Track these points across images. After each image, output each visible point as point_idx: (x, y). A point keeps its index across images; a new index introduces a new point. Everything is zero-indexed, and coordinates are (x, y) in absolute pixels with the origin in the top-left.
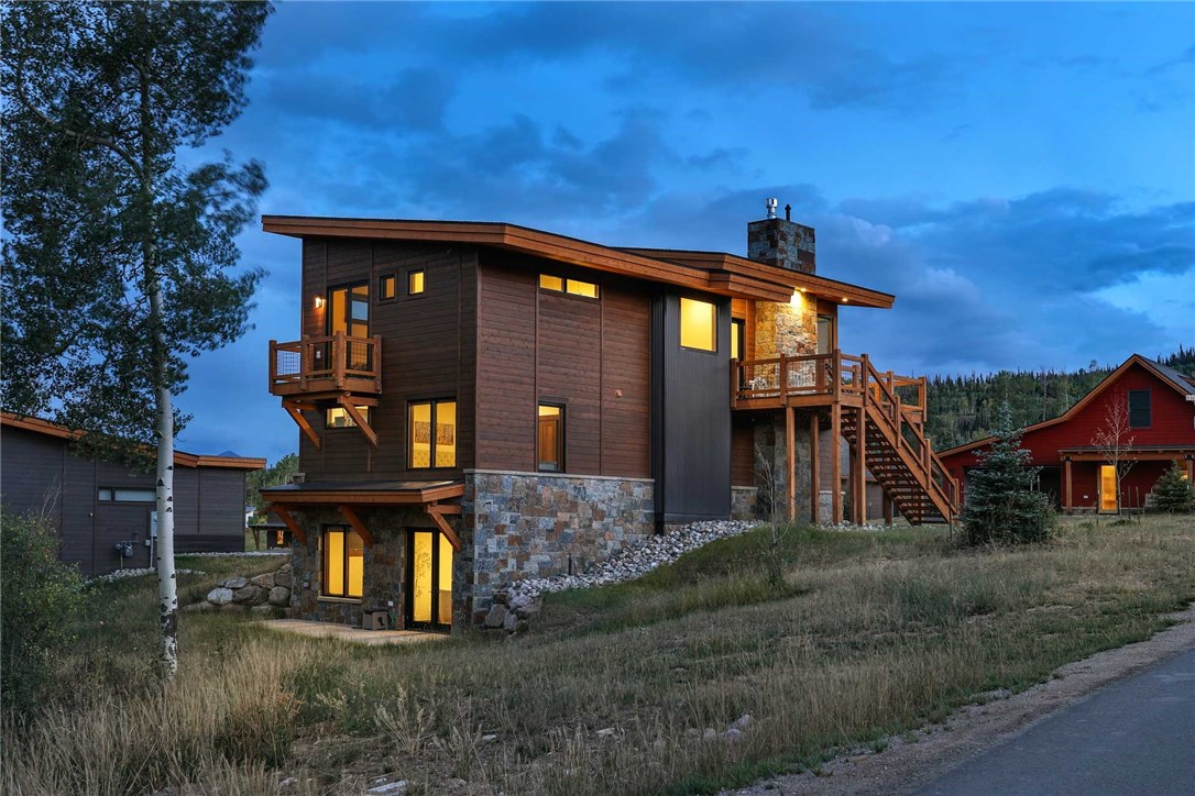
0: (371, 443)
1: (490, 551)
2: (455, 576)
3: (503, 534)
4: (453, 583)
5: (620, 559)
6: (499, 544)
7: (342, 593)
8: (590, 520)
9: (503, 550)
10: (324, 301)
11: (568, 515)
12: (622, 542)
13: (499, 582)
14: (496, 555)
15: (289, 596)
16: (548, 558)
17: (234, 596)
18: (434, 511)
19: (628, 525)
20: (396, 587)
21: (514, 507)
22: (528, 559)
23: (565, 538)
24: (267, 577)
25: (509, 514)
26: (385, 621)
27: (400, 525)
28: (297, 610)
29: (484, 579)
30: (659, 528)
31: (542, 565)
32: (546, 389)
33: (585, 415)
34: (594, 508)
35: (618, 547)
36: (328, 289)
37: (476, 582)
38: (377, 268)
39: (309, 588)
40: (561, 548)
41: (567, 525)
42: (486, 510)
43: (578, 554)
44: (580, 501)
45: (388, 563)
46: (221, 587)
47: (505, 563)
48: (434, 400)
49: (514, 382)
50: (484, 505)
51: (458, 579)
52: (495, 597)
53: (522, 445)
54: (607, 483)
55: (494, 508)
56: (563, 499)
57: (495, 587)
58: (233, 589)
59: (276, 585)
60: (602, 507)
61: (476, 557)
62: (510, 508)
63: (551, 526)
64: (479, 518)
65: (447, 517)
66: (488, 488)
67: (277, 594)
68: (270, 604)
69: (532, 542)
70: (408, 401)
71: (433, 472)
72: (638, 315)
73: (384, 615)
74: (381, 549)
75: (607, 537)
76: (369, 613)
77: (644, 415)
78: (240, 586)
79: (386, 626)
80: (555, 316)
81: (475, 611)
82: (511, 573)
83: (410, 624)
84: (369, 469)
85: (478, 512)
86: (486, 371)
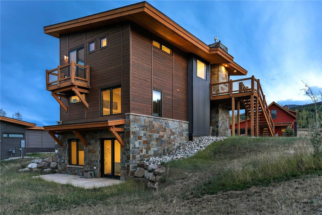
0: (86, 108)
1: (136, 146)
2: (122, 157)
3: (141, 140)
4: (121, 159)
5: (180, 149)
6: (140, 143)
7: (76, 163)
8: (170, 135)
9: (141, 146)
10: (68, 57)
11: (163, 133)
12: (180, 143)
13: (139, 159)
14: (138, 148)
15: (57, 165)
16: (157, 149)
17: (37, 166)
18: (114, 130)
19: (181, 137)
20: (97, 161)
21: (145, 129)
22: (150, 150)
23: (162, 141)
24: (49, 159)
25: (143, 132)
26: (93, 175)
27: (98, 138)
28: (60, 170)
29: (134, 157)
30: (191, 138)
31: (155, 151)
32: (155, 85)
33: (168, 97)
34: (171, 131)
35: (179, 145)
36: (69, 52)
37: (131, 159)
38: (88, 40)
39: (64, 162)
40: (161, 146)
41: (163, 137)
42: (134, 130)
43: (166, 148)
44: (167, 128)
45: (94, 153)
46: (33, 162)
47: (142, 151)
48: (111, 88)
49: (144, 80)
50: (134, 128)
51: (123, 158)
52: (138, 164)
53: (147, 105)
54: (175, 122)
55: (138, 129)
56: (161, 127)
57: (138, 160)
58: (37, 163)
59: (53, 161)
60: (174, 130)
61: (131, 149)
62: (143, 130)
63: (158, 137)
64: (132, 133)
65: (119, 133)
66: (135, 121)
67: (53, 164)
68: (51, 168)
69: (151, 143)
70: (101, 90)
71: (112, 116)
72: (183, 64)
73: (92, 173)
74: (91, 147)
75: (175, 142)
76: (87, 172)
77: (185, 99)
78: (40, 162)
79: (93, 176)
80: (158, 58)
81: (131, 171)
82: (144, 155)
83: (103, 175)
84: (85, 117)
85: (131, 130)
86: (134, 74)
